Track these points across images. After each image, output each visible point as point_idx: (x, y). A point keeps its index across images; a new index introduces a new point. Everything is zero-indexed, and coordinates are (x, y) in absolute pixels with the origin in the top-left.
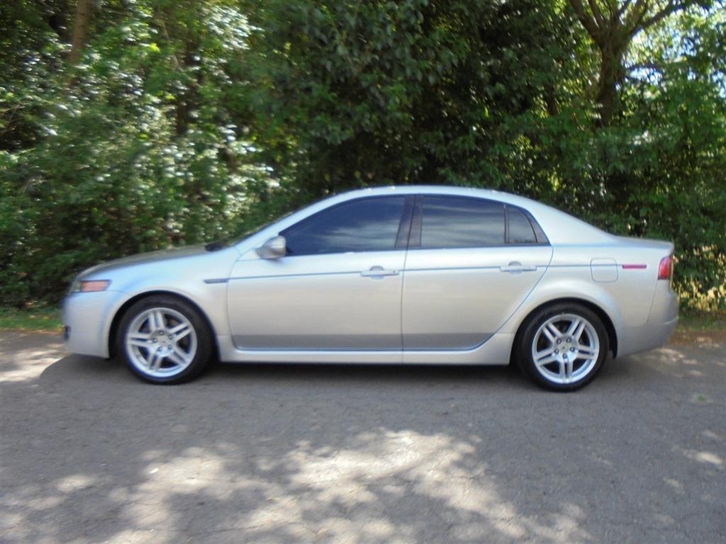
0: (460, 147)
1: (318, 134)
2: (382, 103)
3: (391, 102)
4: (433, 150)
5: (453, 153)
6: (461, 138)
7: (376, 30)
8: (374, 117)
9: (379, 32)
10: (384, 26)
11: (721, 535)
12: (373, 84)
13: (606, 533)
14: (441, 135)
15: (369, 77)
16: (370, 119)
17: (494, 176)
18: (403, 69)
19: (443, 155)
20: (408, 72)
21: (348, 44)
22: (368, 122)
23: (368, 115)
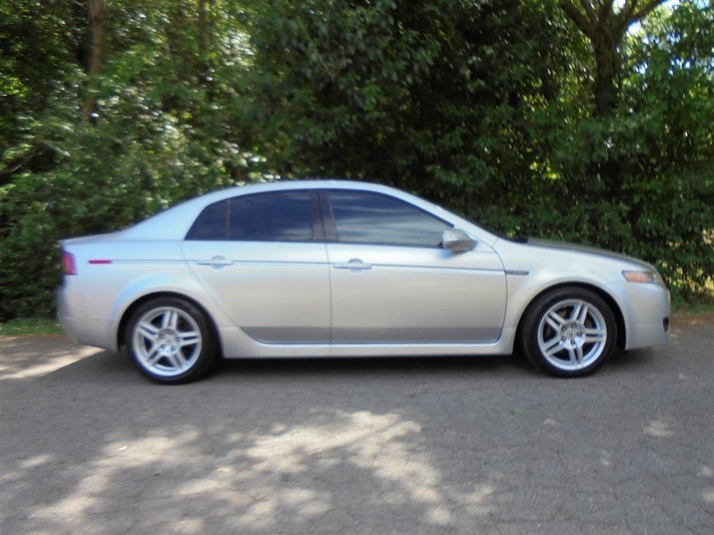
0: (448, 145)
1: (302, 138)
2: (361, 104)
3: (367, 102)
4: (422, 149)
5: (442, 150)
6: (448, 136)
7: (349, 36)
8: (354, 118)
9: (352, 37)
10: (354, 31)
11: (651, 497)
12: (350, 86)
13: (534, 497)
14: (429, 133)
15: (344, 80)
16: (351, 120)
17: (481, 170)
18: (379, 70)
19: (431, 153)
20: (385, 74)
21: (321, 50)
22: (348, 123)
23: (348, 117)
